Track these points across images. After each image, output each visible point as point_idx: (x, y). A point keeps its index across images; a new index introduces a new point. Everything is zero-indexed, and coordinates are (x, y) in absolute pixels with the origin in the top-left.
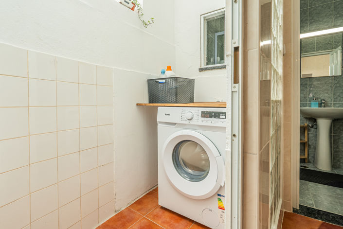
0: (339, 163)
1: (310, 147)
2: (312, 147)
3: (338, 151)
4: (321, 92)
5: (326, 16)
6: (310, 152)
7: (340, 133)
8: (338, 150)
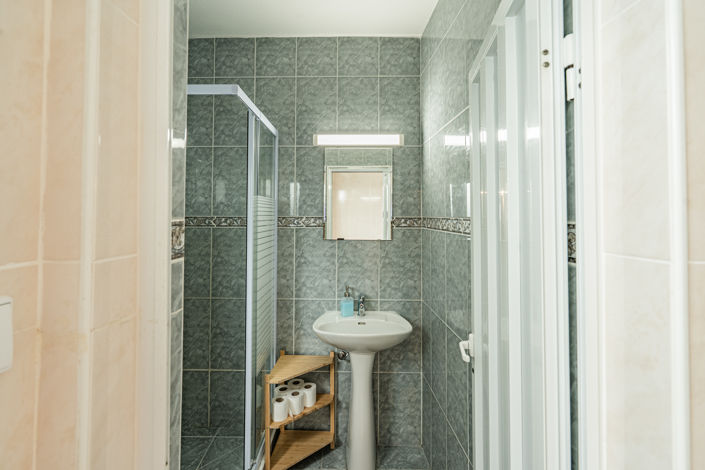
0: (389, 435)
1: (341, 407)
2: (344, 405)
3: (388, 409)
4: (359, 275)
5: (367, 103)
6: (340, 419)
7: (390, 368)
8: (387, 406)
